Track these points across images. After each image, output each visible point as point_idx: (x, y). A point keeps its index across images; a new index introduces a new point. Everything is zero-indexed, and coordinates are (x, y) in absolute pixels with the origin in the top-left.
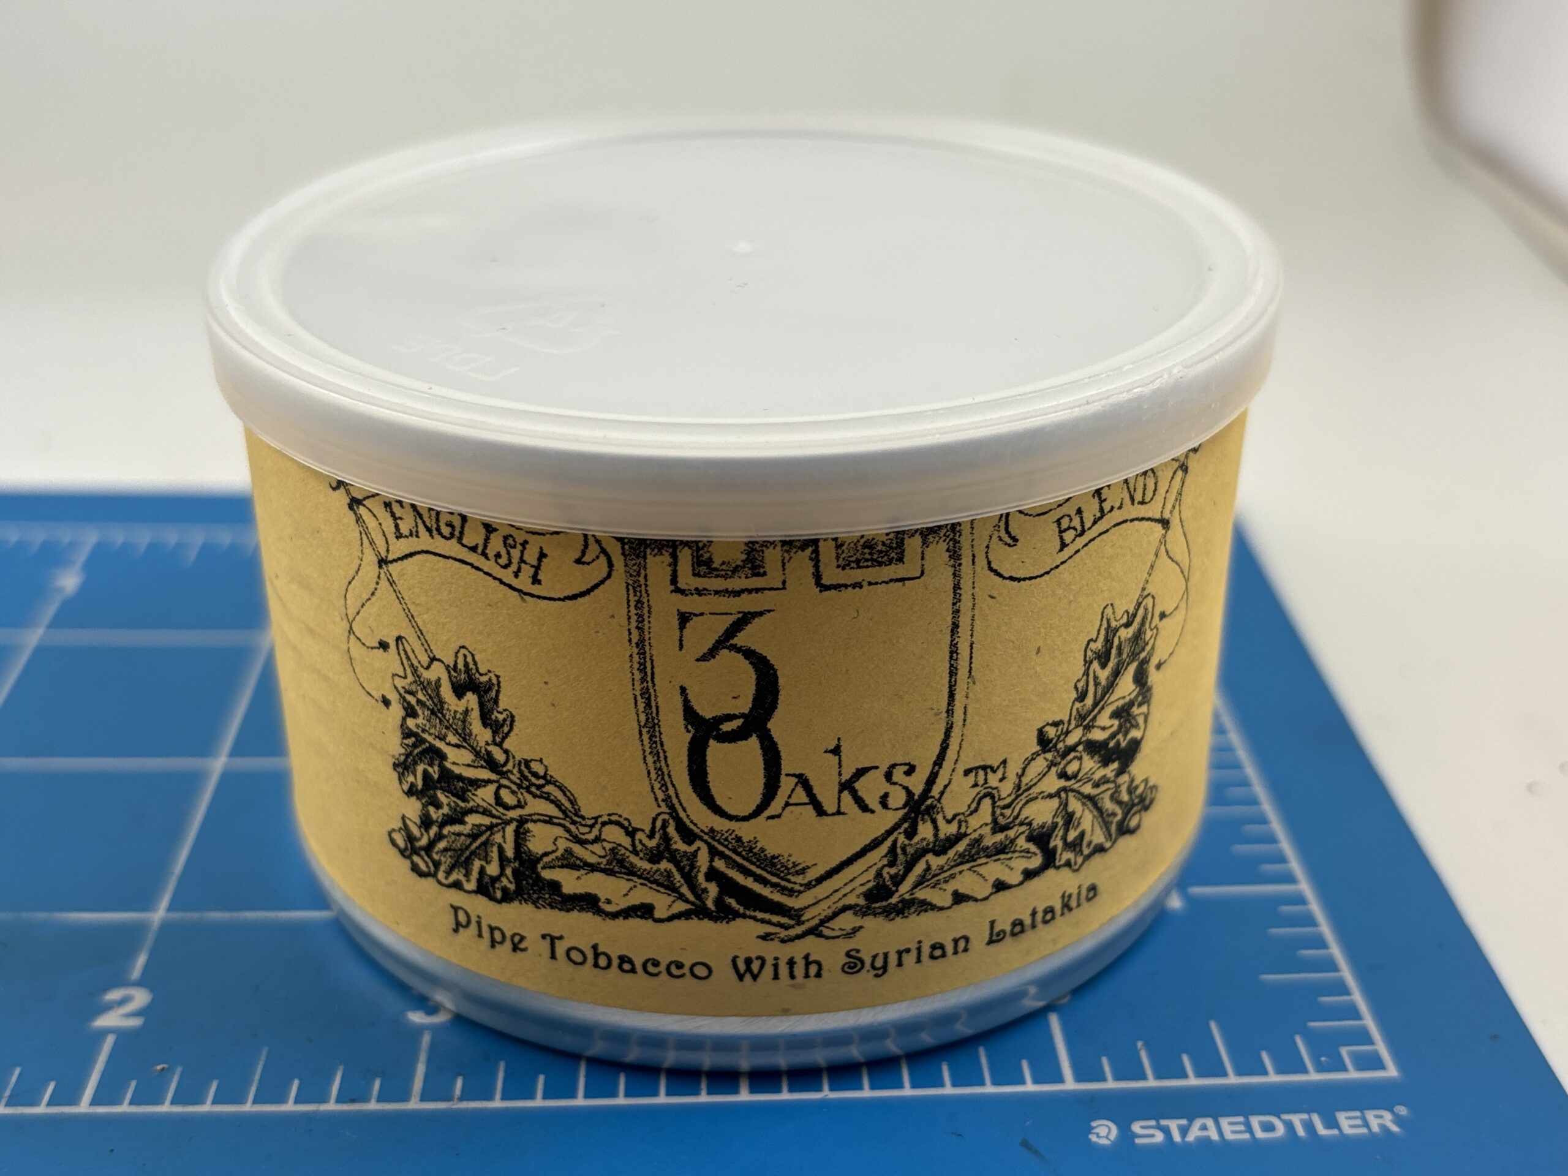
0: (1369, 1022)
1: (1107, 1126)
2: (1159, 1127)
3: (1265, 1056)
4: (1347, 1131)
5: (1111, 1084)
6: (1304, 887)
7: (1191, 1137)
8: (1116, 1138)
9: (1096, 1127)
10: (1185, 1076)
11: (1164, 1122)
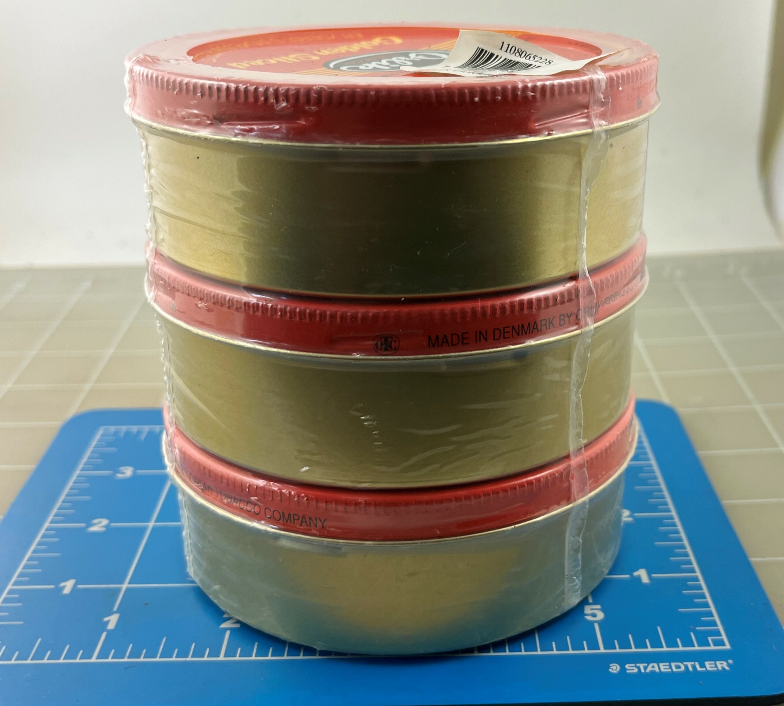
0: (720, 628)
1: (616, 666)
2: (636, 667)
3: (679, 641)
4: (709, 669)
5: (618, 650)
6: (698, 574)
7: (648, 670)
8: (619, 670)
9: (610, 667)
10: (647, 647)
11: (638, 665)
